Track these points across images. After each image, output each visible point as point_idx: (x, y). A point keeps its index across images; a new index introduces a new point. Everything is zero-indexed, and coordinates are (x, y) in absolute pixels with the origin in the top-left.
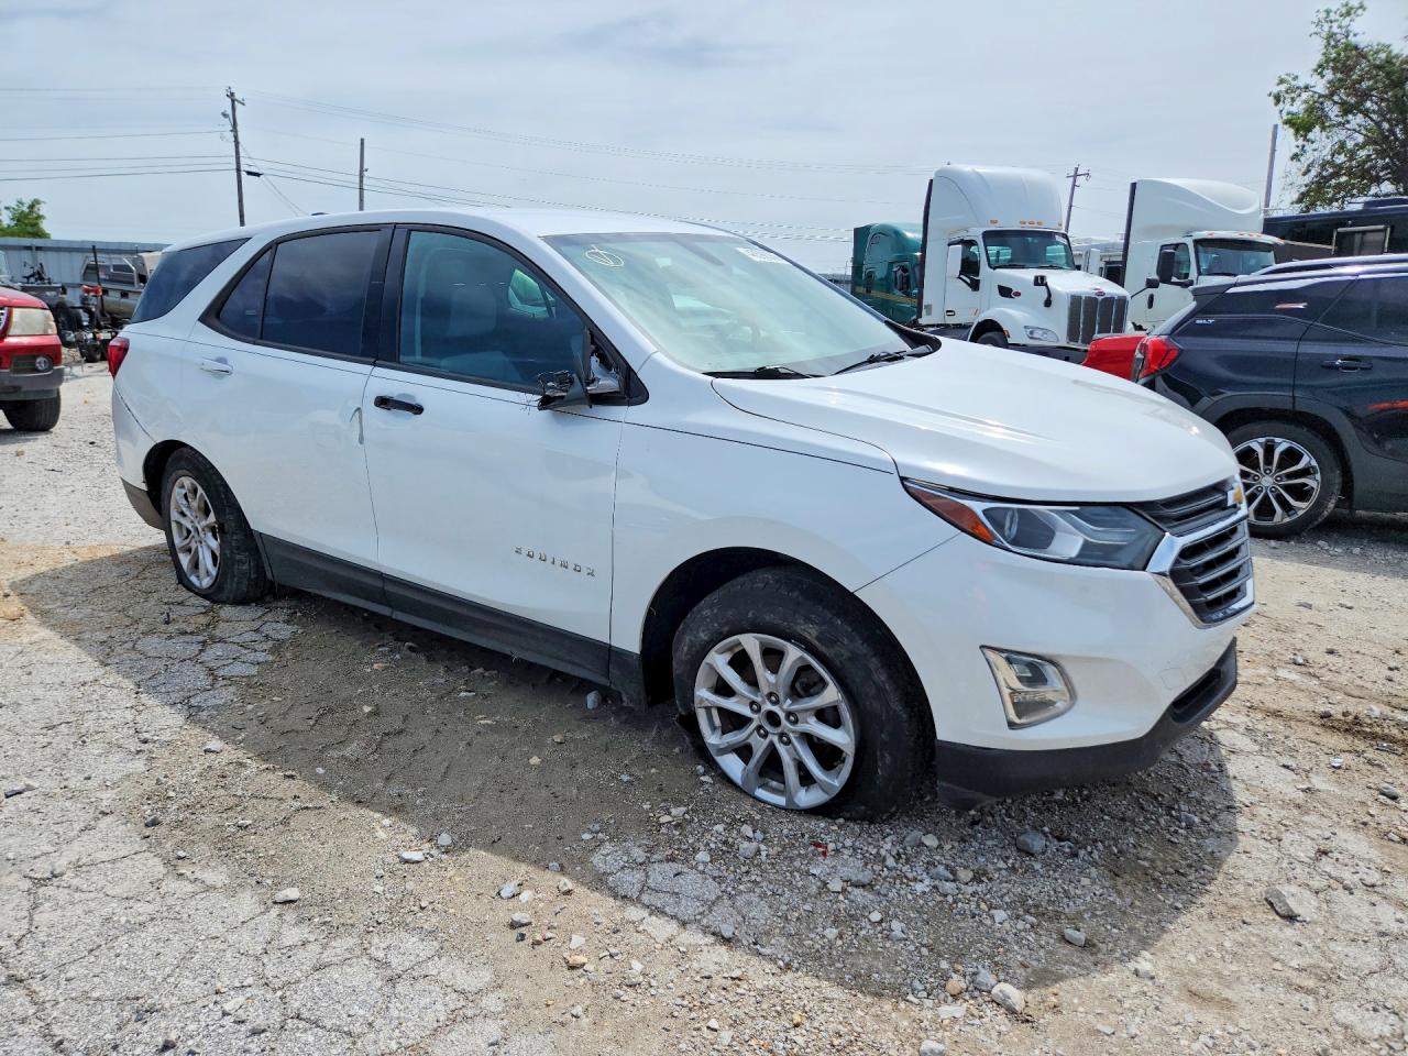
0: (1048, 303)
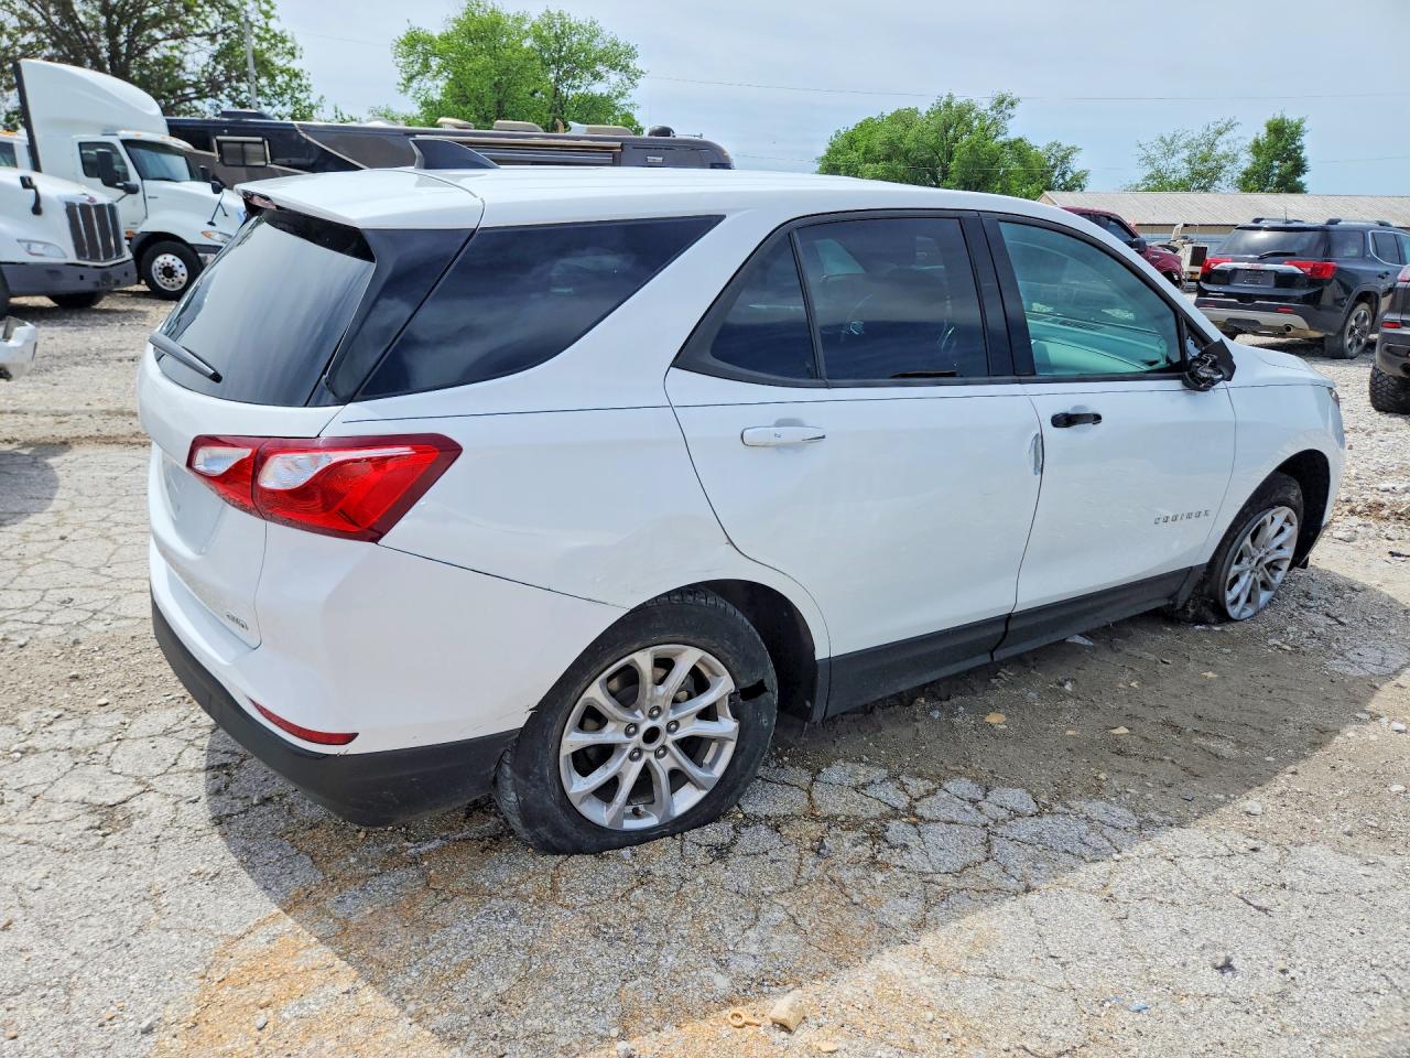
0: (37, 210)
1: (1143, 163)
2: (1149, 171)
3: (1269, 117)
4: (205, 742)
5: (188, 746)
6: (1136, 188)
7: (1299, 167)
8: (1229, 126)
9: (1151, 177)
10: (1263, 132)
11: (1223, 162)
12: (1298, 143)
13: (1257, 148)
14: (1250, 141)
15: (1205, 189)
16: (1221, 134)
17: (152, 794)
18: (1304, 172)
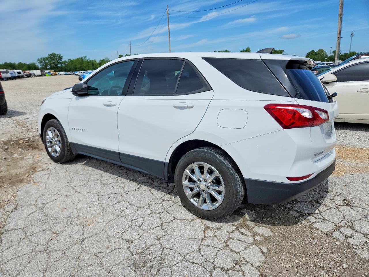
4: (317, 211)
5: (322, 212)
17: (337, 204)
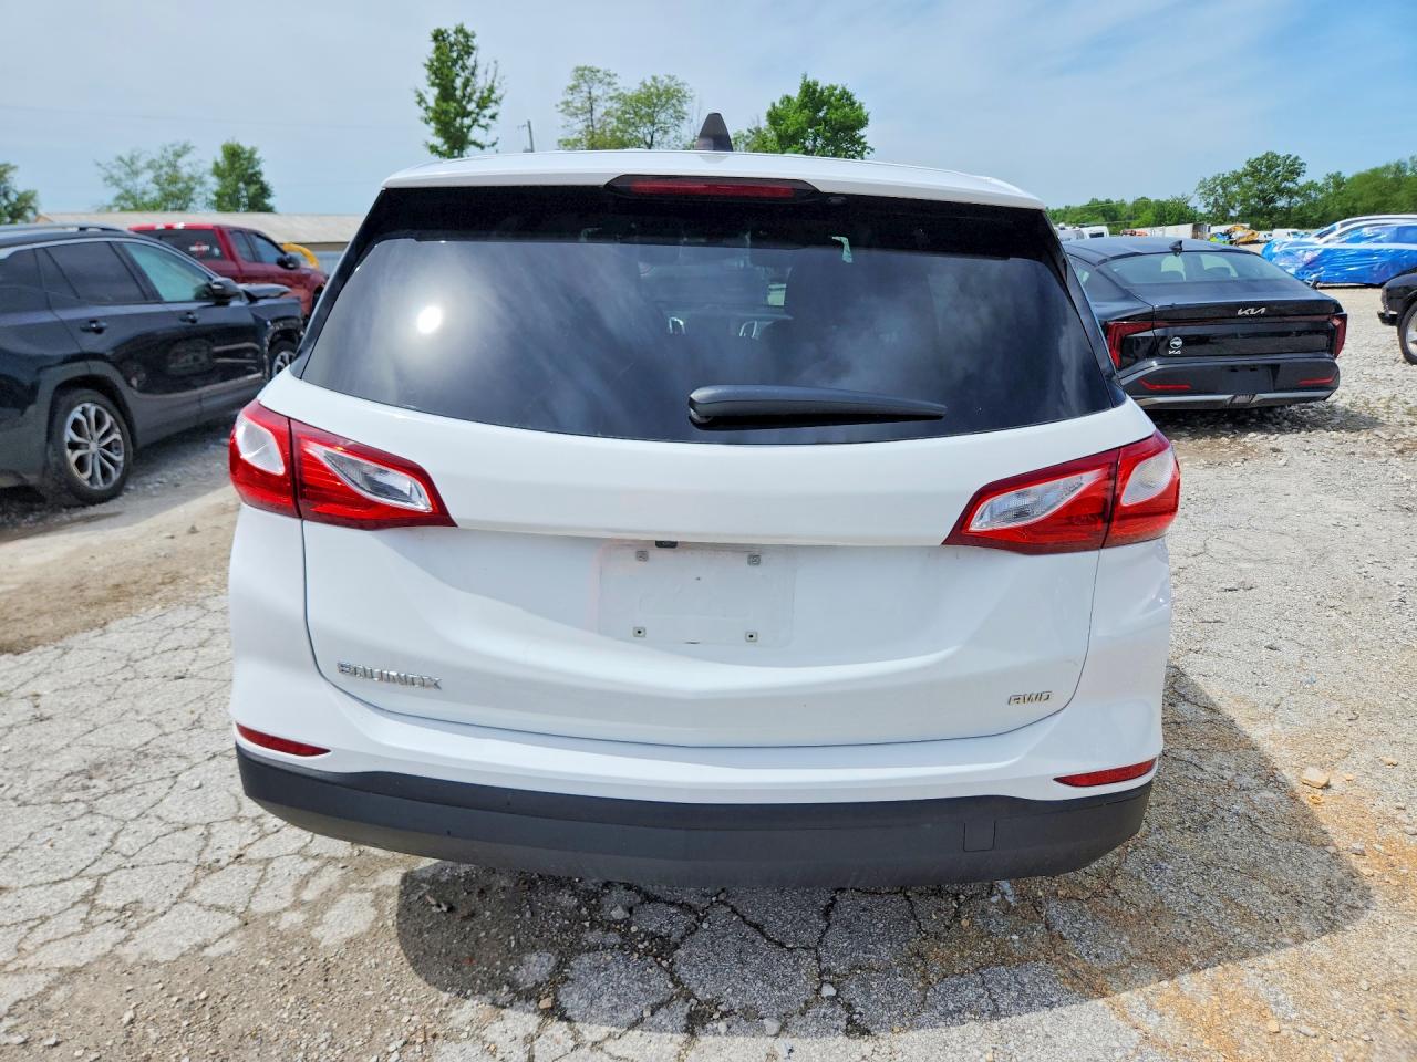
1: (108, 183)
2: (117, 191)
3: (224, 142)
6: (110, 208)
7: (264, 191)
8: (186, 149)
9: (119, 198)
10: (220, 157)
11: (192, 184)
12: (257, 169)
13: (218, 171)
14: (210, 166)
15: (181, 209)
16: (179, 156)
18: (269, 196)
